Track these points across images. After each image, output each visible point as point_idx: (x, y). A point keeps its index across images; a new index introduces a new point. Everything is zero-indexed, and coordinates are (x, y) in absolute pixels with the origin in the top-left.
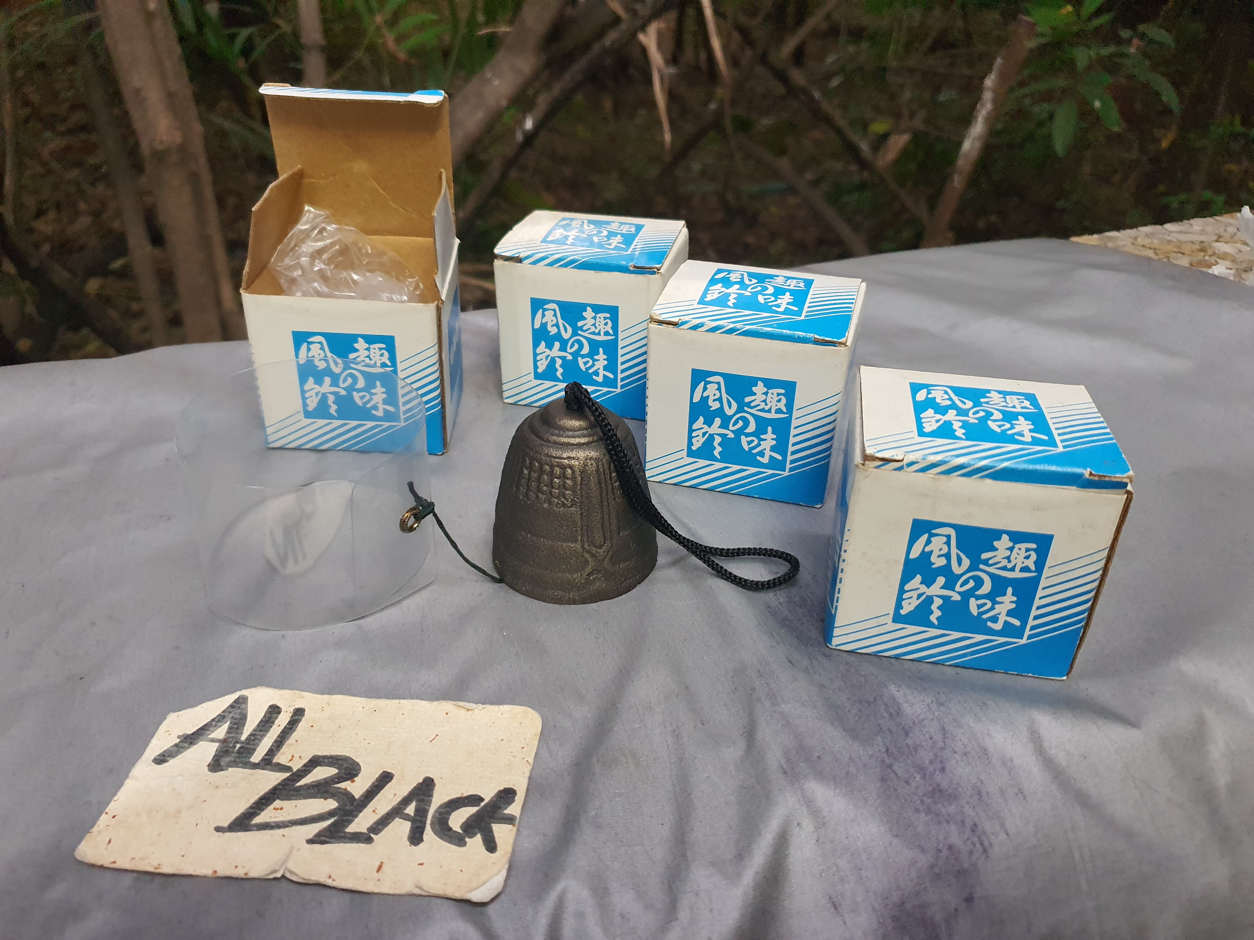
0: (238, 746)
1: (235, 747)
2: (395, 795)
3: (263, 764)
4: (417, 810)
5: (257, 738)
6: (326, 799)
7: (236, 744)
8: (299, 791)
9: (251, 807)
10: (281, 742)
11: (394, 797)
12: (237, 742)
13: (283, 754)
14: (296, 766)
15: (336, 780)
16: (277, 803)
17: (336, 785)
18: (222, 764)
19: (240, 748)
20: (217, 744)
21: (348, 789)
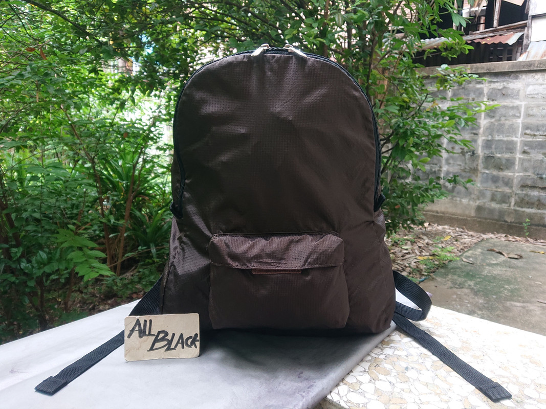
3: (149, 335)
4: (181, 342)
5: (145, 329)
6: (165, 341)
8: (159, 340)
9: (152, 346)
10: (150, 328)
11: (177, 339)
13: (152, 331)
14: (156, 334)
15: (165, 337)
16: (156, 344)
18: (141, 336)
19: (143, 331)
21: (168, 338)
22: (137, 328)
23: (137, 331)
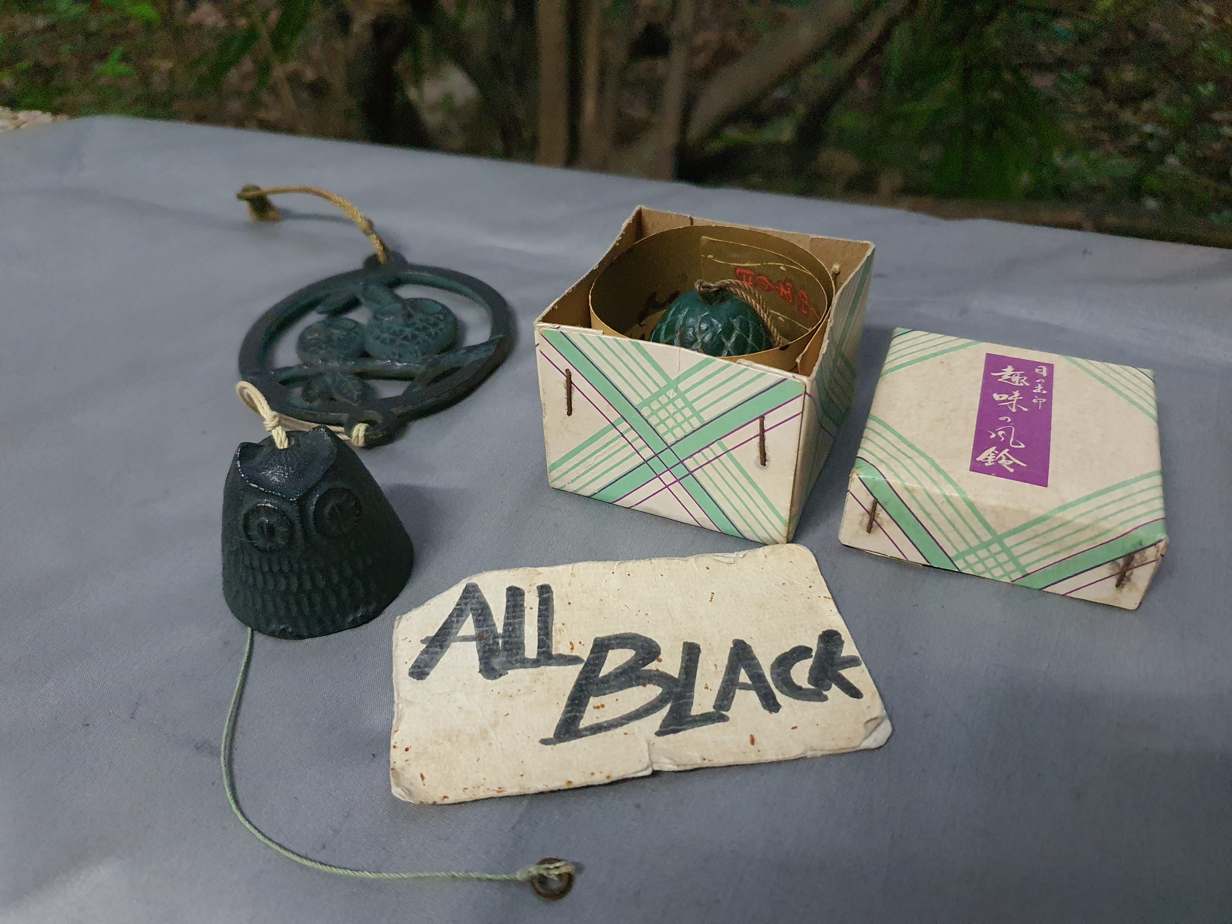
0: (500, 641)
1: (498, 644)
2: (716, 665)
3: (542, 658)
4: (751, 678)
5: (515, 628)
6: (644, 685)
7: (496, 639)
8: (608, 682)
9: (566, 712)
10: (547, 628)
11: (716, 668)
12: (498, 637)
13: (559, 642)
14: (585, 654)
15: (641, 662)
16: (593, 701)
17: (644, 668)
18: (497, 667)
19: (505, 643)
20: (474, 643)
21: (661, 669)
22: (468, 627)
23: (465, 639)
